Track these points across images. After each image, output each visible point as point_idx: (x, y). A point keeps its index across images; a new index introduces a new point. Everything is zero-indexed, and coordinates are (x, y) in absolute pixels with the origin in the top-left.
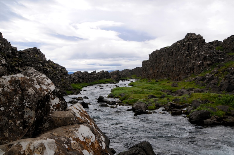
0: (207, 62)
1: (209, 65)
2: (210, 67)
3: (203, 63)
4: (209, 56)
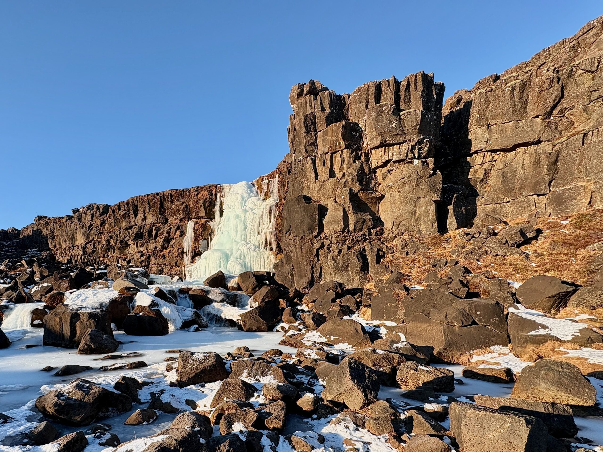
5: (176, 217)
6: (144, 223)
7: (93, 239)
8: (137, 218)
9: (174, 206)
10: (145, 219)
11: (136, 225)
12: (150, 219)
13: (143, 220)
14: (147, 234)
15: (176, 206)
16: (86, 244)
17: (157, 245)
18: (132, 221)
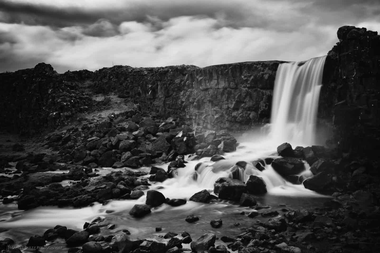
0: (66, 114)
1: (67, 117)
2: (69, 120)
3: (59, 114)
4: (67, 105)
5: (245, 85)
6: (217, 87)
7: (172, 94)
8: (212, 83)
9: (243, 77)
10: (218, 83)
11: (211, 88)
12: (222, 84)
13: (216, 85)
14: (220, 96)
15: (245, 77)
16: (165, 98)
17: (230, 105)
18: (208, 84)
